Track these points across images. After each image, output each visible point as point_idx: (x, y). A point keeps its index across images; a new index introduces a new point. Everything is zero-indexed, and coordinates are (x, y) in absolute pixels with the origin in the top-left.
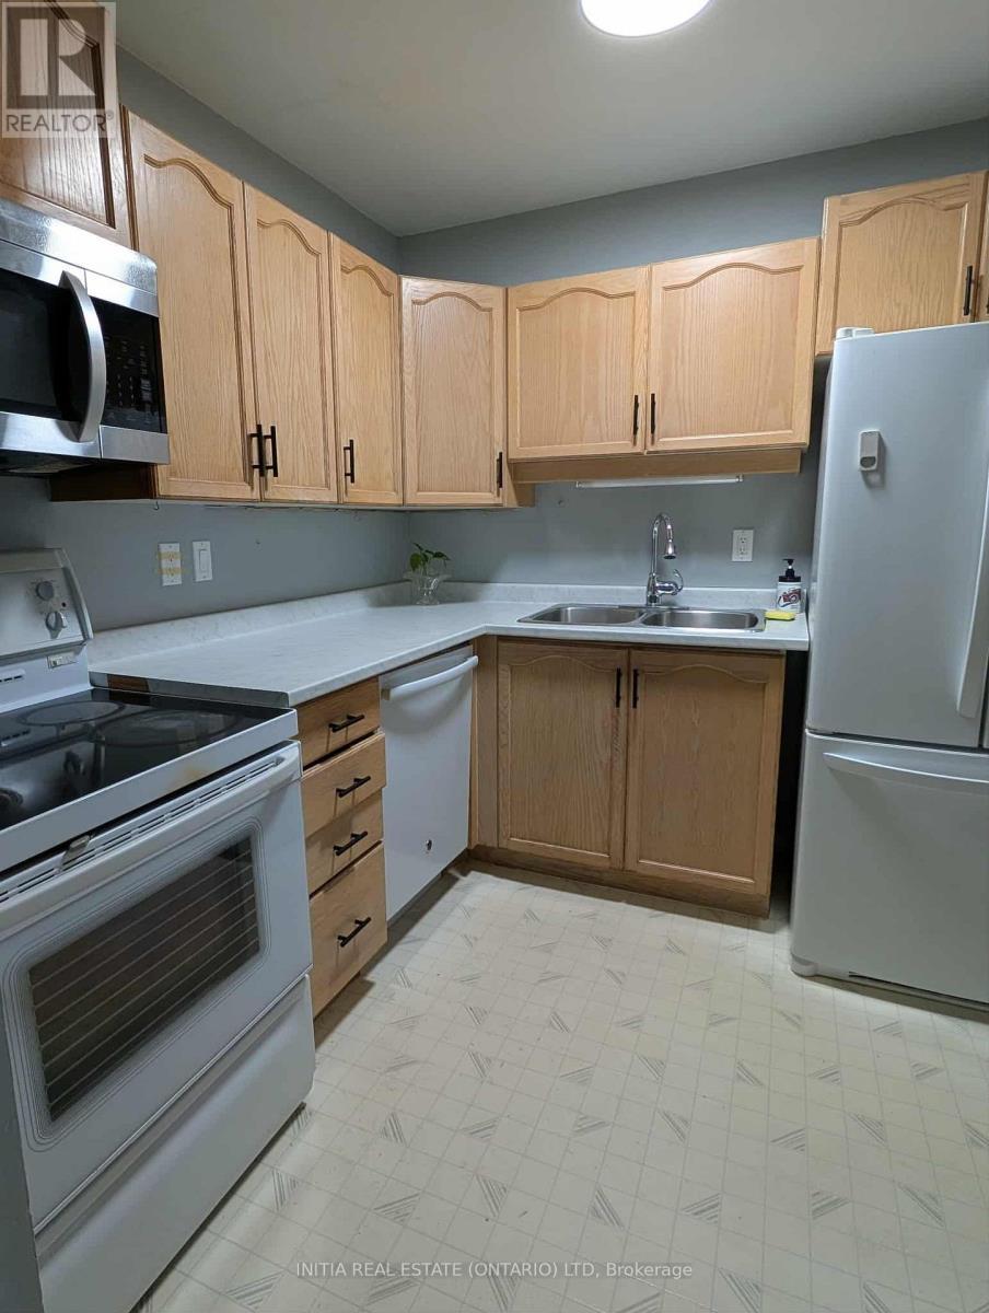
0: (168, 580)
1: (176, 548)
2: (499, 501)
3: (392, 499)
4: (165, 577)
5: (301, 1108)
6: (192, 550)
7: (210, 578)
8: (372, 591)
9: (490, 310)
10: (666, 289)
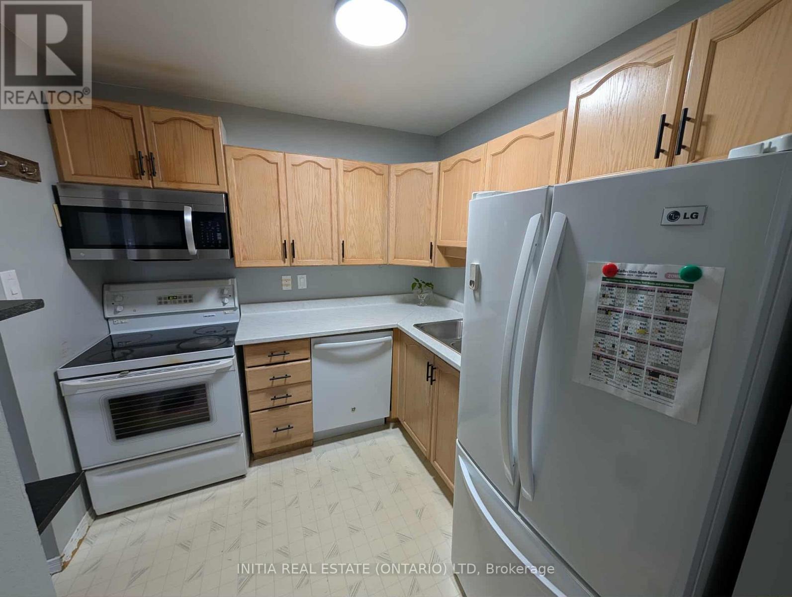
0: (284, 288)
1: (289, 277)
2: (432, 265)
3: (380, 261)
4: (283, 287)
5: (243, 477)
6: (297, 278)
7: (306, 288)
8: (397, 296)
9: (432, 173)
10: (493, 155)
